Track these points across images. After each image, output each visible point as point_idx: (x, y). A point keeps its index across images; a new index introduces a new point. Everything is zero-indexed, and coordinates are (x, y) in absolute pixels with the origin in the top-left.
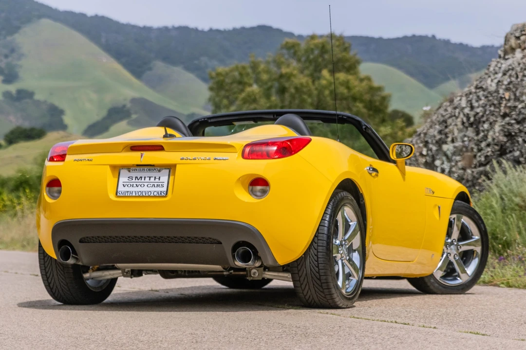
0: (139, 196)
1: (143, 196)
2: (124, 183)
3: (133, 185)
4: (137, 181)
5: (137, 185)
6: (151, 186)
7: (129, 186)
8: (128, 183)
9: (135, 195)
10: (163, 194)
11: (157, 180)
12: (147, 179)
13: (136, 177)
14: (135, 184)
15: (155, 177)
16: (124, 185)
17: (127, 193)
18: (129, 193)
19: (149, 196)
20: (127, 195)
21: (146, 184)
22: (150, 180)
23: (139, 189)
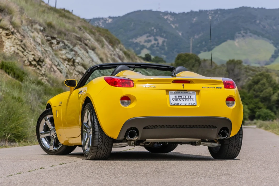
0: (182, 105)
1: (184, 105)
2: (173, 99)
3: (178, 100)
4: (179, 98)
5: (180, 100)
6: (187, 100)
7: (176, 100)
8: (175, 99)
9: (180, 105)
10: (194, 104)
11: (189, 98)
12: (184, 97)
13: (179, 96)
14: (179, 99)
15: (188, 96)
16: (173, 100)
17: (176, 104)
18: (177, 104)
19: (188, 105)
20: (176, 105)
21: (184, 99)
22: (186, 97)
23: (181, 102)
